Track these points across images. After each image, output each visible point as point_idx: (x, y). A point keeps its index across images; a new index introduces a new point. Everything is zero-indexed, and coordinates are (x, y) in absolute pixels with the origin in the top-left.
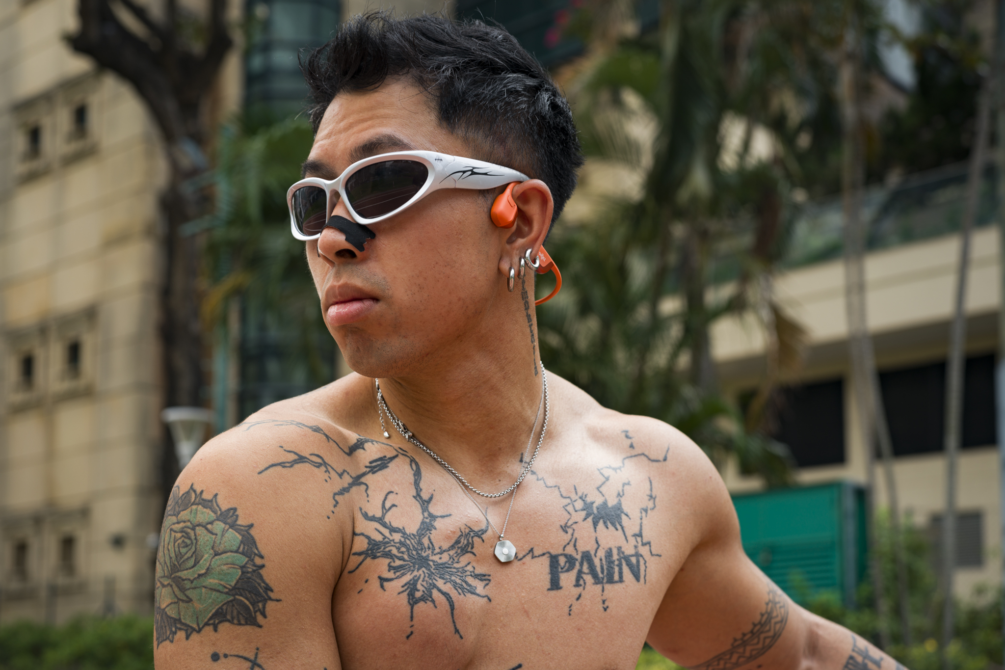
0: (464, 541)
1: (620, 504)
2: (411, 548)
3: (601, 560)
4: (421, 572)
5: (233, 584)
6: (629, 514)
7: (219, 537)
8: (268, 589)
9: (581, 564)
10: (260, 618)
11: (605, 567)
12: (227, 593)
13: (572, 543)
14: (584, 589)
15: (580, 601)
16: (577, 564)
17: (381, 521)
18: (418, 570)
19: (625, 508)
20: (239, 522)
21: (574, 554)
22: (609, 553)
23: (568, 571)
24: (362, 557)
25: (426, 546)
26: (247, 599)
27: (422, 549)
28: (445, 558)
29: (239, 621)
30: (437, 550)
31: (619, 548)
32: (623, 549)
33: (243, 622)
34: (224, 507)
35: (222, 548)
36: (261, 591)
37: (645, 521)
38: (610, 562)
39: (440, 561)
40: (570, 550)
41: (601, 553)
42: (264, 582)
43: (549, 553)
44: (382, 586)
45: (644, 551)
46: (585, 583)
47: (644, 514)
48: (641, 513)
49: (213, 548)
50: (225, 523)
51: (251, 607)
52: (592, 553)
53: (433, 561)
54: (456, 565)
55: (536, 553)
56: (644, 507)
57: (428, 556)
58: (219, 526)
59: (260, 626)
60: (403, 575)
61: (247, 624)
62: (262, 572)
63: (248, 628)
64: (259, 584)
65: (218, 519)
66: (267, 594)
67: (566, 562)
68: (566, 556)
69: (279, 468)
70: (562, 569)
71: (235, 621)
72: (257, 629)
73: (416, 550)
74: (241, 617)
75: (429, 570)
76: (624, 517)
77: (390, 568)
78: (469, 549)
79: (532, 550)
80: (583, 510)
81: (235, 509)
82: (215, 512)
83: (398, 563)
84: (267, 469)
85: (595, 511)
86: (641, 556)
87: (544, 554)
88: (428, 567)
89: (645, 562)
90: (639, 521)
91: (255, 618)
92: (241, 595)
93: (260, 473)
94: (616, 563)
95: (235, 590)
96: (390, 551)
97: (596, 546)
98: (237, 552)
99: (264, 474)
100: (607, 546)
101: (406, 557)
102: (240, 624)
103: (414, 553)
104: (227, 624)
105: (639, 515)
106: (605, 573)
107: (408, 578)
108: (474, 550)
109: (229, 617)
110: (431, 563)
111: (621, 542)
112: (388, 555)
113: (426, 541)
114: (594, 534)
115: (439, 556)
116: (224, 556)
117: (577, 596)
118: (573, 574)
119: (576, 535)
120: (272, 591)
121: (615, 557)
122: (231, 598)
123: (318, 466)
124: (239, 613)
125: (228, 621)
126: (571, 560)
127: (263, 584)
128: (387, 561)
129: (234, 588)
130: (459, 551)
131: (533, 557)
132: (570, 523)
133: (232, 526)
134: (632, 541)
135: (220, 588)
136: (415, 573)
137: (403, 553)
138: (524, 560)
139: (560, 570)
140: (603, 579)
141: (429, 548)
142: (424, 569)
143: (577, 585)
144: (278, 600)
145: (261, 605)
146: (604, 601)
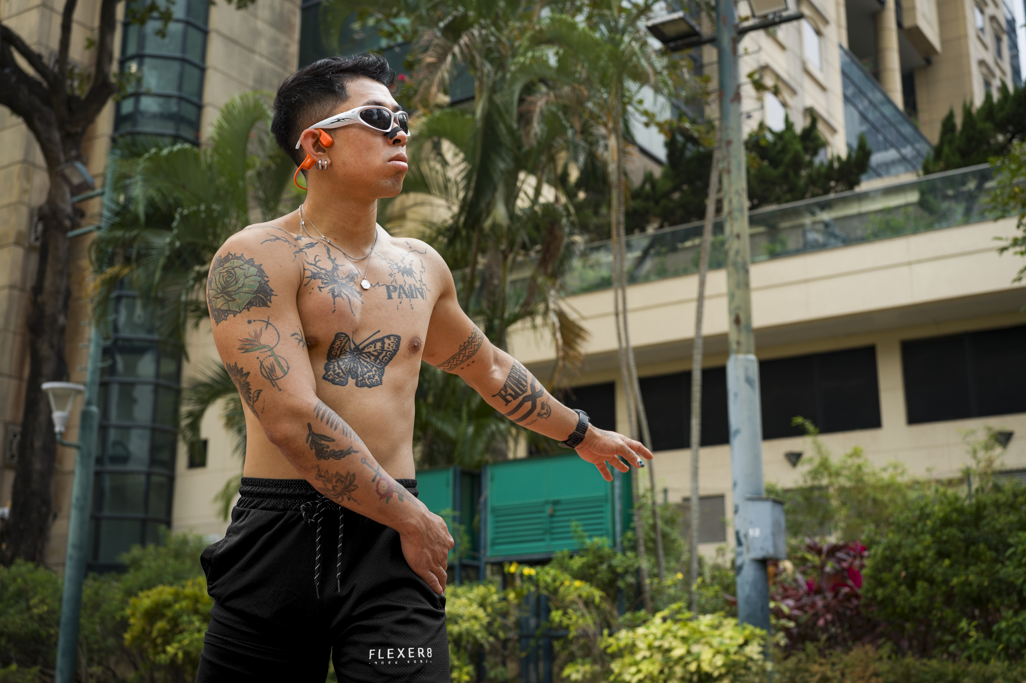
0: (350, 277)
1: (411, 268)
2: (330, 276)
3: (407, 288)
5: (256, 289)
6: (416, 272)
7: (247, 271)
8: (271, 290)
9: (400, 290)
10: (269, 303)
11: (410, 292)
12: (253, 293)
13: (395, 281)
14: (402, 299)
15: (401, 304)
16: (398, 290)
17: (315, 265)
18: (334, 285)
19: (414, 270)
20: (255, 264)
21: (396, 285)
22: (410, 286)
23: (394, 292)
24: (310, 278)
25: (336, 276)
26: (263, 296)
27: (334, 277)
28: (344, 281)
29: (259, 305)
30: (340, 278)
31: (414, 285)
32: (416, 285)
33: (261, 305)
34: (247, 258)
35: (249, 275)
36: (269, 291)
37: (422, 277)
38: (411, 290)
39: (342, 282)
40: (394, 284)
41: (407, 286)
42: (269, 287)
43: (385, 284)
44: (320, 289)
45: (424, 287)
46: (402, 297)
48: (420, 273)
49: (244, 275)
50: (249, 265)
51: (265, 299)
52: (404, 285)
54: (349, 285)
55: (381, 284)
56: (421, 270)
57: (337, 280)
58: (246, 266)
59: (269, 307)
60: (328, 286)
61: (263, 306)
62: (268, 283)
63: (264, 308)
64: (267, 289)
65: (245, 263)
66: (271, 293)
67: (393, 288)
68: (393, 286)
69: (269, 242)
70: (392, 291)
72: (268, 308)
73: (332, 277)
74: (260, 303)
75: (339, 285)
76: (414, 273)
77: (322, 283)
78: (353, 280)
79: (378, 283)
80: (397, 269)
81: (252, 259)
82: (244, 261)
83: (325, 281)
84: (264, 242)
85: (403, 270)
86: (423, 289)
87: (383, 285)
89: (425, 292)
90: (420, 276)
91: (267, 303)
92: (260, 294)
93: (261, 244)
94: (414, 290)
95: (257, 292)
96: (322, 277)
97: (404, 283)
98: (256, 276)
99: (263, 244)
100: (409, 284)
102: (260, 306)
104: (254, 307)
106: (410, 294)
107: (330, 287)
110: (339, 283)
111: (414, 282)
113: (335, 274)
114: (403, 278)
115: (341, 280)
116: (250, 278)
117: (400, 302)
118: (397, 293)
119: (396, 279)
120: (273, 292)
121: (413, 288)
122: (255, 295)
123: (286, 241)
124: (259, 302)
125: (255, 305)
126: (395, 288)
127: (269, 289)
128: (321, 280)
129: (256, 291)
130: (349, 280)
131: (379, 287)
132: (393, 273)
133: (253, 265)
134: (419, 283)
135: (250, 292)
137: (327, 278)
138: (375, 287)
140: (409, 296)
142: (336, 284)
143: (399, 298)
144: (276, 295)
145: (269, 297)
146: (411, 305)
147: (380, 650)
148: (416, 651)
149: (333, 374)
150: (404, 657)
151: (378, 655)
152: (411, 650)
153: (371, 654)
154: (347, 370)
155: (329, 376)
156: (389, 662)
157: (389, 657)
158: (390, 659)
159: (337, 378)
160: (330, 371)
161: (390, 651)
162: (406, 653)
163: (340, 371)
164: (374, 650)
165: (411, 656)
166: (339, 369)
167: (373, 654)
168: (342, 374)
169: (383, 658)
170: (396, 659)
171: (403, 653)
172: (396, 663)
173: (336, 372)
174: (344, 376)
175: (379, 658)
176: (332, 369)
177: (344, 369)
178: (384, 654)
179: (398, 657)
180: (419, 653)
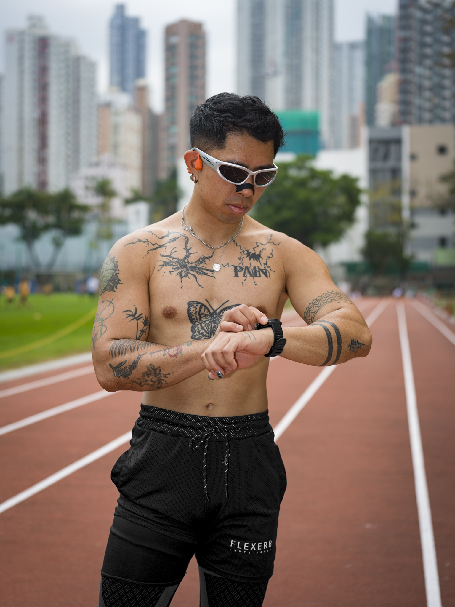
0: (201, 260)
1: (260, 254)
2: (180, 262)
3: (252, 269)
4: (184, 269)
5: (109, 279)
6: (263, 258)
7: (108, 266)
8: (119, 280)
9: (245, 270)
10: (115, 289)
11: (254, 272)
13: (242, 263)
14: (247, 277)
15: (245, 281)
16: (244, 270)
17: (169, 256)
18: (183, 269)
19: (262, 256)
21: (242, 266)
22: (255, 268)
23: (240, 271)
24: (162, 266)
25: (186, 262)
26: (112, 283)
27: (184, 263)
28: (193, 265)
30: (190, 263)
31: (258, 267)
32: (260, 267)
34: (112, 257)
35: (108, 269)
36: (117, 281)
37: (268, 260)
38: (255, 271)
39: (191, 266)
40: (241, 265)
41: (252, 267)
42: (118, 278)
43: (234, 265)
44: (171, 274)
45: (268, 269)
46: (247, 276)
47: (268, 258)
48: (267, 258)
49: (106, 269)
50: (111, 261)
51: (113, 286)
52: (249, 267)
53: (189, 266)
54: (198, 267)
55: (229, 265)
56: (269, 256)
57: (186, 265)
58: (109, 262)
59: (114, 291)
60: (177, 270)
62: (118, 275)
64: (116, 279)
66: (118, 281)
67: (240, 269)
68: (240, 267)
70: (239, 270)
71: (108, 290)
73: (182, 263)
74: (110, 289)
75: (187, 268)
76: (260, 258)
77: (173, 268)
78: (204, 262)
79: (228, 264)
80: (246, 254)
81: (114, 257)
83: (175, 267)
85: (251, 255)
86: (267, 270)
87: (232, 266)
88: (186, 267)
89: (269, 272)
90: (266, 260)
94: (258, 271)
96: (172, 264)
97: (250, 265)
98: (112, 269)
100: (254, 266)
101: (178, 265)
103: (181, 264)
104: (106, 291)
105: (266, 258)
106: (254, 273)
107: (179, 271)
108: (205, 263)
109: (107, 289)
110: (188, 267)
111: (259, 265)
112: (172, 265)
113: (186, 261)
114: (249, 262)
115: (191, 264)
116: (108, 271)
117: (244, 279)
118: (243, 272)
119: (243, 261)
120: (120, 281)
121: (257, 269)
122: (108, 283)
123: (145, 242)
124: (109, 288)
126: (242, 269)
127: (118, 279)
128: (171, 267)
129: (109, 281)
130: (199, 263)
131: (228, 266)
132: (241, 257)
133: (113, 262)
134: (263, 266)
136: (182, 269)
137: (177, 264)
138: (226, 267)
139: (238, 271)
140: (253, 275)
141: (187, 262)
142: (185, 268)
143: (244, 276)
144: (122, 284)
145: (116, 285)
146: (255, 282)
147: (239, 543)
148: (263, 545)
149: (198, 334)
150: (255, 549)
151: (237, 545)
152: (260, 545)
153: (232, 543)
154: (209, 330)
155: (195, 336)
156: (245, 552)
157: (245, 548)
158: (245, 550)
159: (202, 337)
160: (195, 332)
161: (247, 545)
162: (256, 547)
163: (203, 331)
164: (235, 541)
165: (259, 548)
166: (202, 330)
167: (234, 544)
168: (205, 333)
169: (241, 548)
170: (249, 550)
171: (255, 547)
172: (249, 553)
173: (201, 332)
174: (207, 335)
175: (238, 547)
176: (197, 331)
177: (206, 330)
178: (242, 546)
179: (251, 549)
180: (264, 545)
